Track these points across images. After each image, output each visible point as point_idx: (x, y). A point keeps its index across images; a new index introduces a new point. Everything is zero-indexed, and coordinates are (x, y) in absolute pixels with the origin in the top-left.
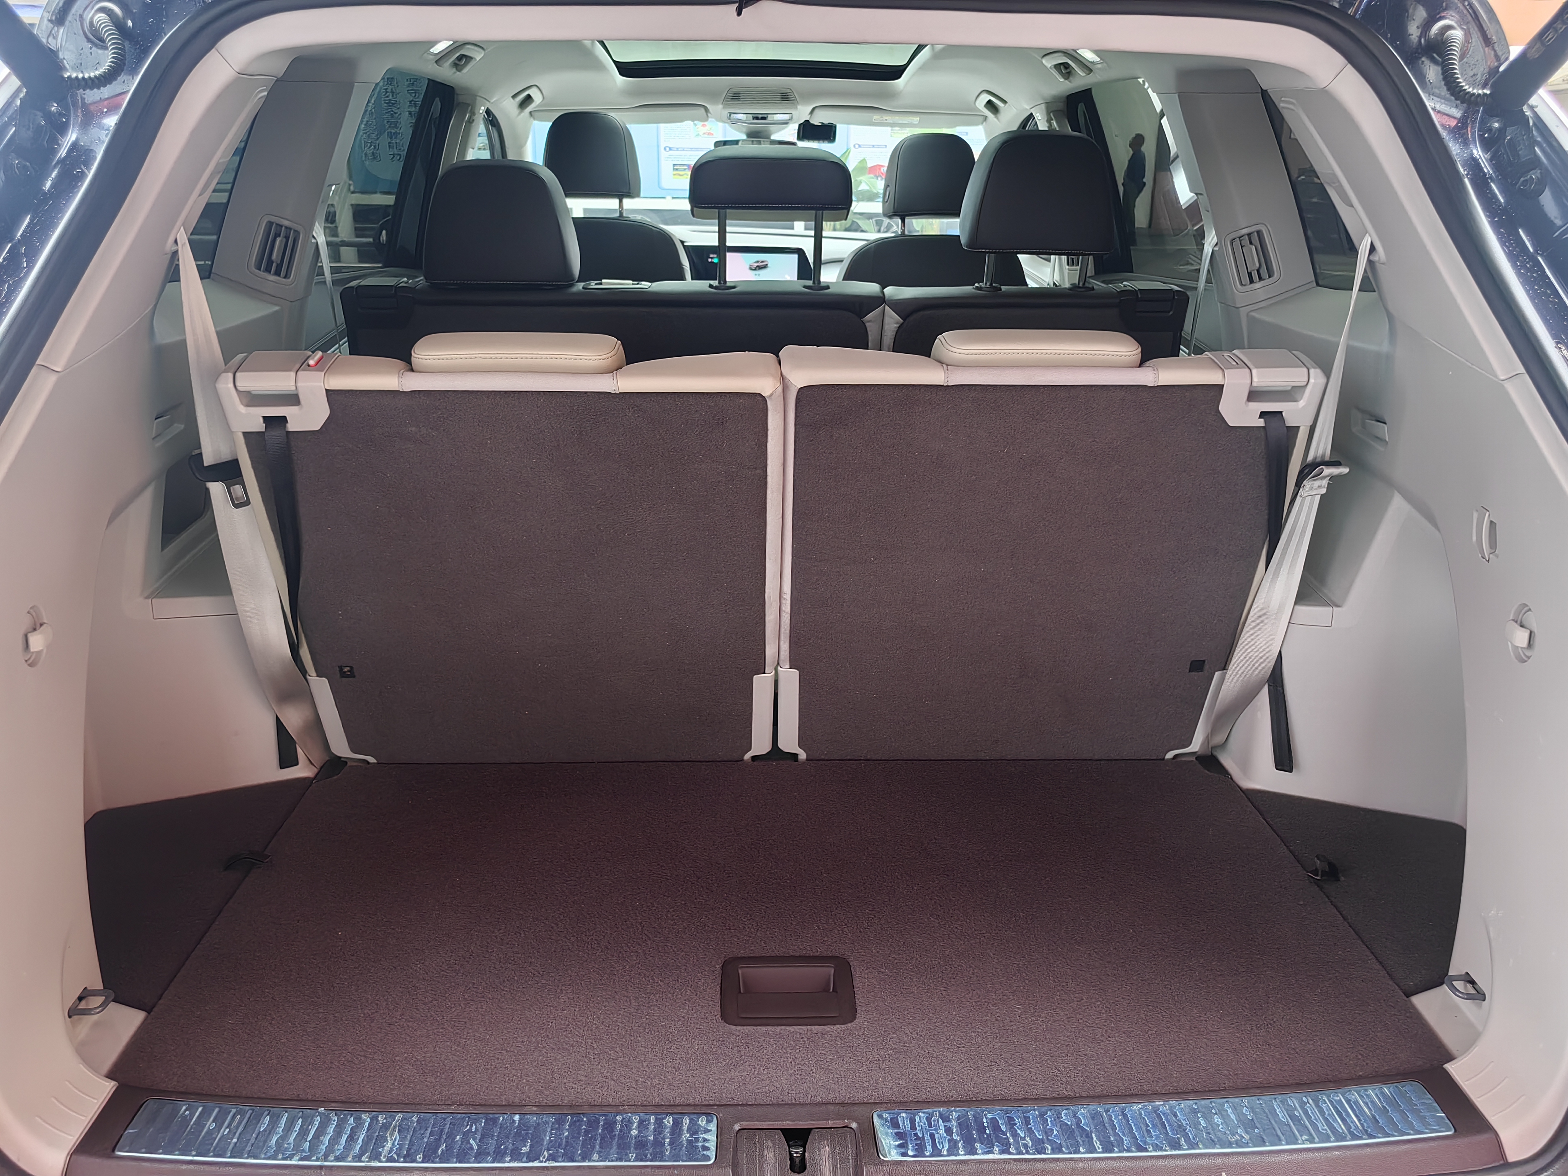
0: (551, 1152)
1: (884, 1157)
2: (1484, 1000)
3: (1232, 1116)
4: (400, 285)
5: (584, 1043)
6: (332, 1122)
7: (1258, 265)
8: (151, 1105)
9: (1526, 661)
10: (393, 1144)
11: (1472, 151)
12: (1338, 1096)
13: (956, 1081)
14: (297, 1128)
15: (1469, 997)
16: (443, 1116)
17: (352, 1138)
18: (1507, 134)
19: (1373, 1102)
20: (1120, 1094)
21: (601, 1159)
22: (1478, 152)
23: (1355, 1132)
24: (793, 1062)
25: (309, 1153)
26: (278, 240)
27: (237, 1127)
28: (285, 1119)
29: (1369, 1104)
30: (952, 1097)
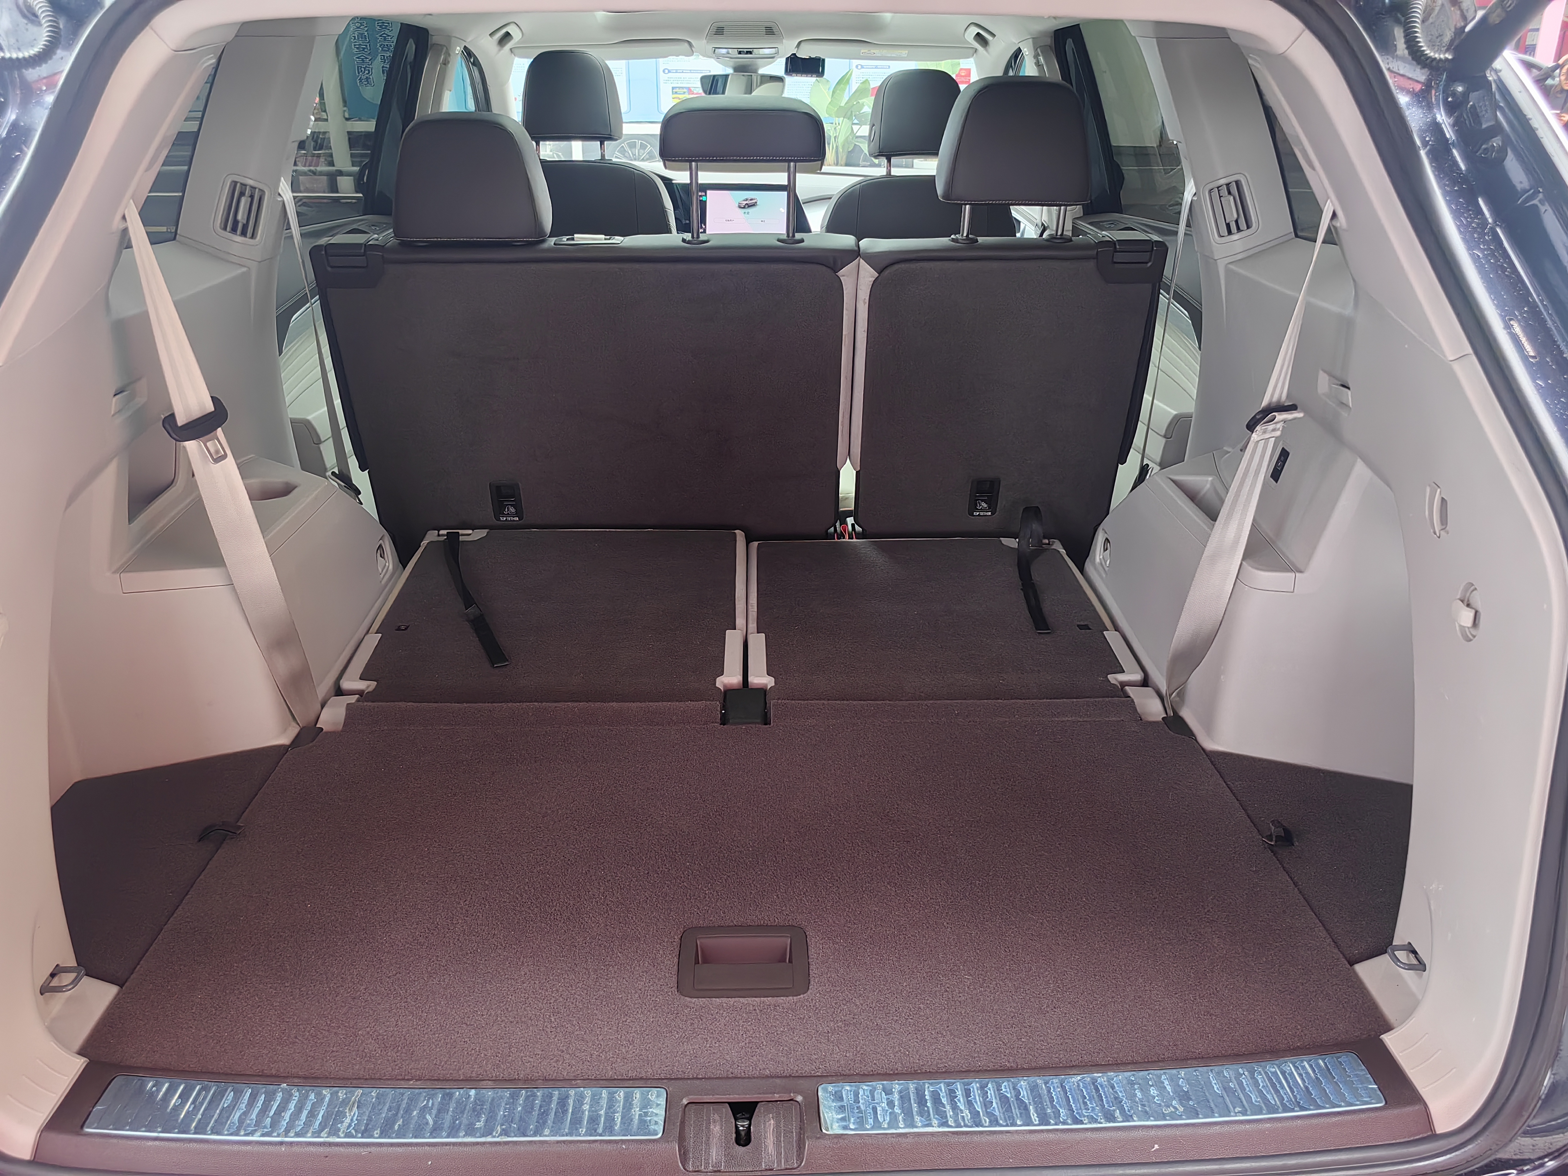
0: (504, 1127)
1: (827, 1131)
2: (1425, 971)
3: (1169, 1088)
4: (369, 243)
5: (542, 1016)
6: (294, 1098)
7: (1235, 216)
8: (118, 1081)
9: (1471, 640)
10: (352, 1120)
11: (1435, 115)
12: (1274, 1068)
13: (902, 1053)
14: (260, 1104)
15: (1411, 967)
16: (402, 1090)
17: (312, 1115)
18: (1470, 99)
19: (1307, 1073)
20: (1061, 1065)
21: (552, 1134)
22: (1442, 116)
23: (1287, 1104)
24: (744, 1035)
25: (270, 1129)
26: (243, 200)
27: (202, 1104)
28: (248, 1094)
29: (1304, 1075)
30: (897, 1069)
